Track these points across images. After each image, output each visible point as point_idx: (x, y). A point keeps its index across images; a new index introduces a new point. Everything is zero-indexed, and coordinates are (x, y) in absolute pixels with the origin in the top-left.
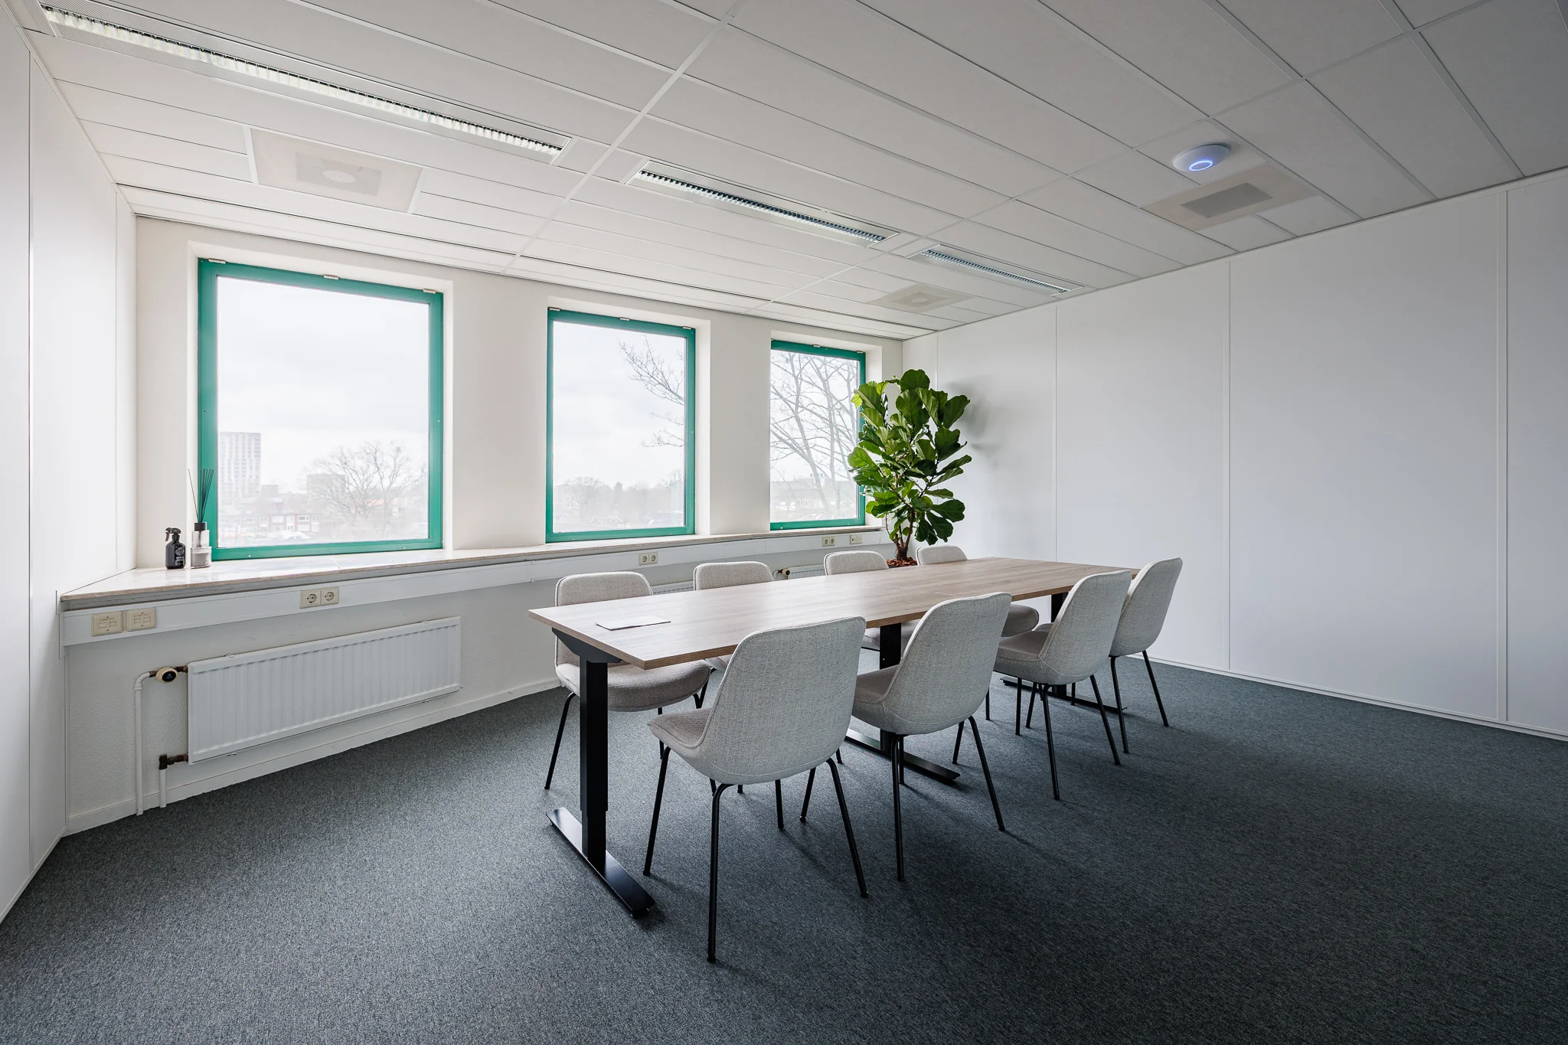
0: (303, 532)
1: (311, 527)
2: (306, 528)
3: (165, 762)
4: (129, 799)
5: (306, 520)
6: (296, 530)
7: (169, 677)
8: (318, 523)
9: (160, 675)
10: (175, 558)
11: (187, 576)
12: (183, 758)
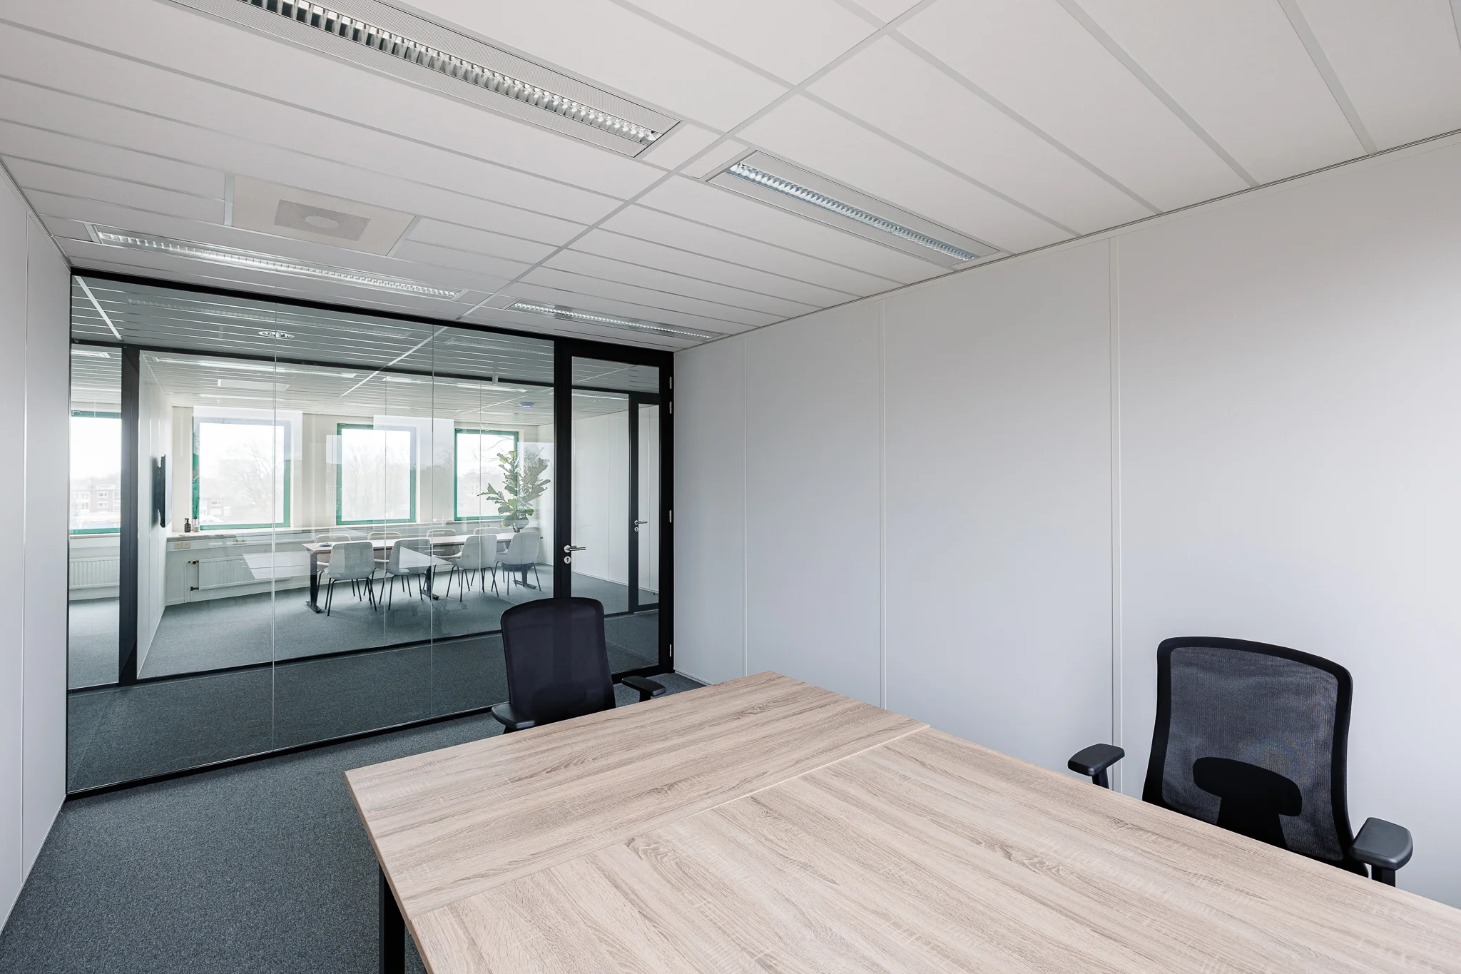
0: (215, 516)
1: (223, 511)
2: (218, 512)
3: (192, 589)
4: (182, 598)
5: (218, 505)
6: (209, 514)
7: (194, 563)
8: (229, 508)
9: (192, 562)
10: (188, 528)
11: (192, 534)
12: (198, 589)
